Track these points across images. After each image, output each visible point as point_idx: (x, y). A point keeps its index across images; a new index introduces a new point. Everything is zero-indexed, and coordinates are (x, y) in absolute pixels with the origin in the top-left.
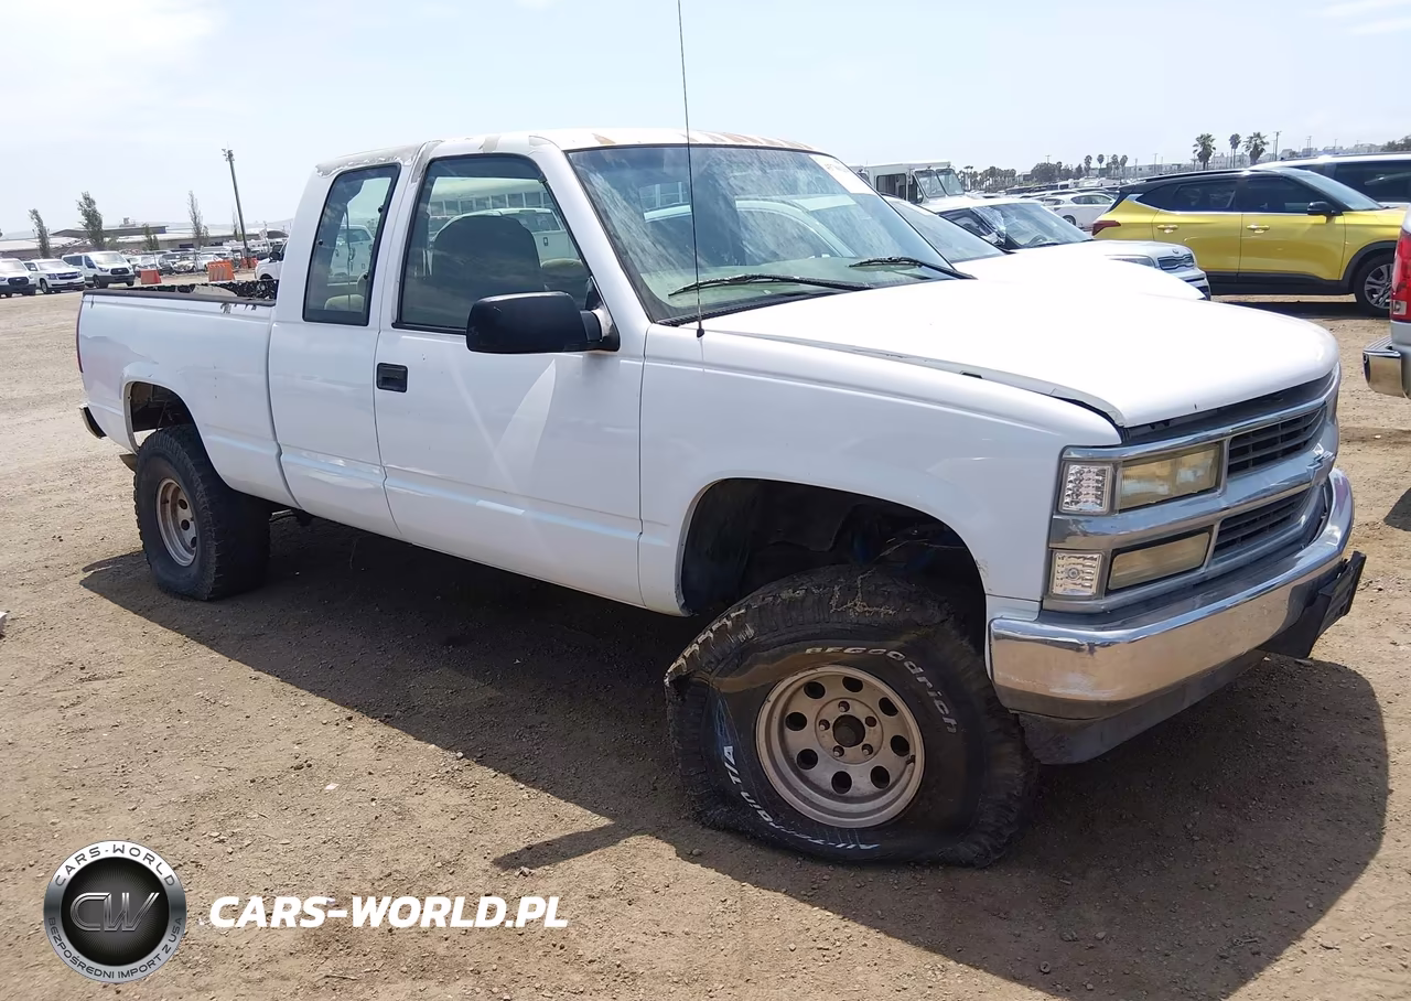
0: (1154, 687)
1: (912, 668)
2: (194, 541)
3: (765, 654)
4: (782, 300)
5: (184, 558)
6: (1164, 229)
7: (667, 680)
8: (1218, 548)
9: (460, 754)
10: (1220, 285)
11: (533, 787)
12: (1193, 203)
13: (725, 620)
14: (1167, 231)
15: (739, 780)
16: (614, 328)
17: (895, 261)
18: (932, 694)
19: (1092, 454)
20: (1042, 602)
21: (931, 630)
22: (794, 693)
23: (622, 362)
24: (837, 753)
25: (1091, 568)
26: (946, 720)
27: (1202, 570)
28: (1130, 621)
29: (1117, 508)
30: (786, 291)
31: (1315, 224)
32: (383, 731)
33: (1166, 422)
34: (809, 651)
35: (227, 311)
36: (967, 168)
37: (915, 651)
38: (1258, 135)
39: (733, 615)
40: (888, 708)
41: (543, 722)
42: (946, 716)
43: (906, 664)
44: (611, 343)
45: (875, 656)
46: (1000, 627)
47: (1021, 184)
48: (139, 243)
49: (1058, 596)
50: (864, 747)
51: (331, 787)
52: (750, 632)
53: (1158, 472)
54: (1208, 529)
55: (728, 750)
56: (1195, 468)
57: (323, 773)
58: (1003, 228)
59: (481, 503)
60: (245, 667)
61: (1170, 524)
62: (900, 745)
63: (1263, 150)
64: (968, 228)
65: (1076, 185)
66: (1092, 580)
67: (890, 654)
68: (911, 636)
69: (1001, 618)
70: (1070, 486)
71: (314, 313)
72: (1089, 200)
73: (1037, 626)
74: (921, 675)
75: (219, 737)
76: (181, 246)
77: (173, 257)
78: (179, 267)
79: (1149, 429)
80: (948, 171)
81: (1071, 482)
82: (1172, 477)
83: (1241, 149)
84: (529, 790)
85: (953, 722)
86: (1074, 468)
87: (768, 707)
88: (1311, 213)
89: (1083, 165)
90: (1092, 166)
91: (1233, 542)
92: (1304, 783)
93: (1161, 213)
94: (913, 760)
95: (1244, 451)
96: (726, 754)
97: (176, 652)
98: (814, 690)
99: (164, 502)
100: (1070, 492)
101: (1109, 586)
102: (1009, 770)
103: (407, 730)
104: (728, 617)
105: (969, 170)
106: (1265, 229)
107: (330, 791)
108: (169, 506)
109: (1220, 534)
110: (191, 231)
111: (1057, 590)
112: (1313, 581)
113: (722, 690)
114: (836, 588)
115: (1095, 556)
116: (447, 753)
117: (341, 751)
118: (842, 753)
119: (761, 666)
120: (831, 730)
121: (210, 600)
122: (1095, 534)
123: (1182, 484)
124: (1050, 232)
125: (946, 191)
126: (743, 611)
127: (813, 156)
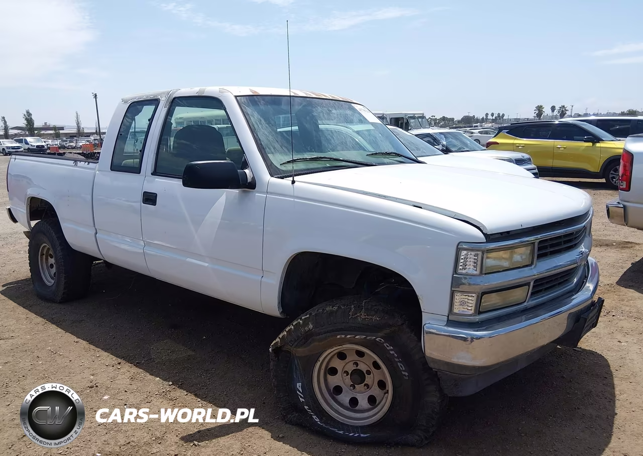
0: (502, 360)
1: (388, 347)
2: (55, 274)
3: (318, 337)
4: (334, 169)
5: (49, 282)
6: (518, 146)
7: (270, 349)
8: (532, 294)
9: (171, 383)
10: (543, 172)
11: (204, 401)
12: (532, 135)
13: (299, 320)
14: (520, 147)
15: (303, 400)
16: (253, 178)
17: (388, 153)
18: (397, 360)
19: (472, 246)
20: (448, 316)
21: (397, 328)
22: (332, 357)
23: (257, 195)
24: (352, 388)
25: (472, 301)
26: (403, 373)
27: (525, 304)
28: (491, 327)
29: (484, 272)
30: (336, 165)
31: (587, 146)
32: (135, 370)
33: (508, 232)
34: (338, 337)
35: (76, 165)
36: (432, 116)
37: (388, 338)
38: (564, 106)
39: (303, 318)
40: (376, 366)
41: (213, 368)
42: (403, 371)
43: (385, 345)
44: (252, 185)
45: (370, 340)
46: (428, 328)
47: (456, 125)
48: (51, 134)
49: (456, 314)
50: (365, 385)
51: (106, 397)
52: (311, 326)
53: (504, 256)
54: (528, 284)
55: (299, 385)
56: (521, 255)
57: (103, 390)
58: (445, 143)
59: (188, 260)
60: (73, 336)
61: (509, 281)
62: (382, 385)
63: (565, 113)
64: (429, 142)
65: (481, 126)
66: (472, 307)
67: (377, 339)
68: (387, 331)
69: (429, 323)
70: (462, 261)
71: (115, 167)
72: (486, 133)
73: (446, 328)
74: (392, 350)
75: (56, 370)
76: (71, 136)
77: (66, 141)
78: (69, 146)
79: (500, 235)
80: (423, 117)
81: (462, 259)
82: (511, 258)
83: (556, 113)
84: (203, 402)
85: (407, 374)
86: (464, 253)
87: (318, 364)
88: (585, 141)
89: (485, 117)
90: (489, 118)
91: (541, 291)
92: (575, 409)
93: (517, 139)
94: (387, 392)
95: (546, 247)
96: (298, 387)
97: (41, 327)
98: (342, 356)
99: (42, 254)
100: (462, 264)
101: (480, 310)
102: (433, 398)
103: (147, 370)
104: (301, 319)
105: (433, 118)
106: (564, 148)
107: (105, 399)
108: (44, 256)
109: (534, 287)
110: (76, 130)
111: (456, 311)
112: (578, 311)
113: (297, 355)
114: (352, 306)
115: (474, 295)
116: (165, 382)
117: (113, 379)
118: (354, 387)
119: (316, 343)
120: (349, 376)
121: (60, 303)
122: (474, 284)
123: (515, 262)
124: (466, 145)
125: (421, 126)
126: (308, 316)
127: (353, 105)
